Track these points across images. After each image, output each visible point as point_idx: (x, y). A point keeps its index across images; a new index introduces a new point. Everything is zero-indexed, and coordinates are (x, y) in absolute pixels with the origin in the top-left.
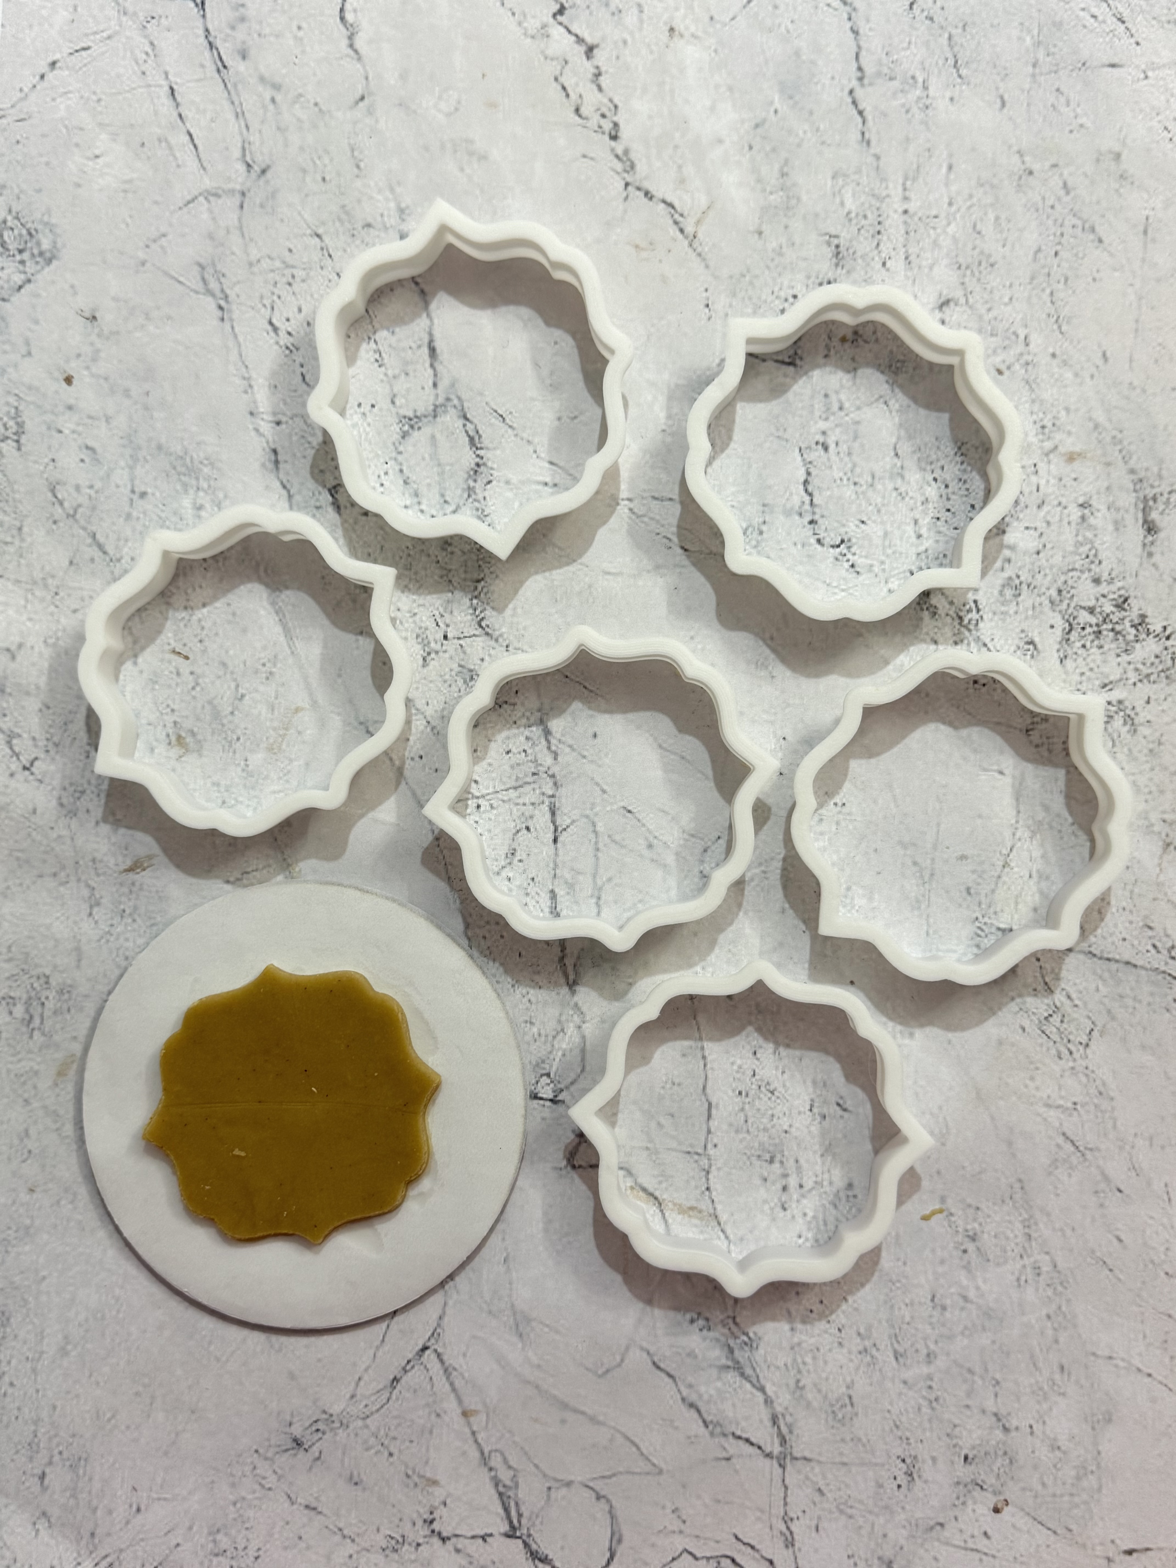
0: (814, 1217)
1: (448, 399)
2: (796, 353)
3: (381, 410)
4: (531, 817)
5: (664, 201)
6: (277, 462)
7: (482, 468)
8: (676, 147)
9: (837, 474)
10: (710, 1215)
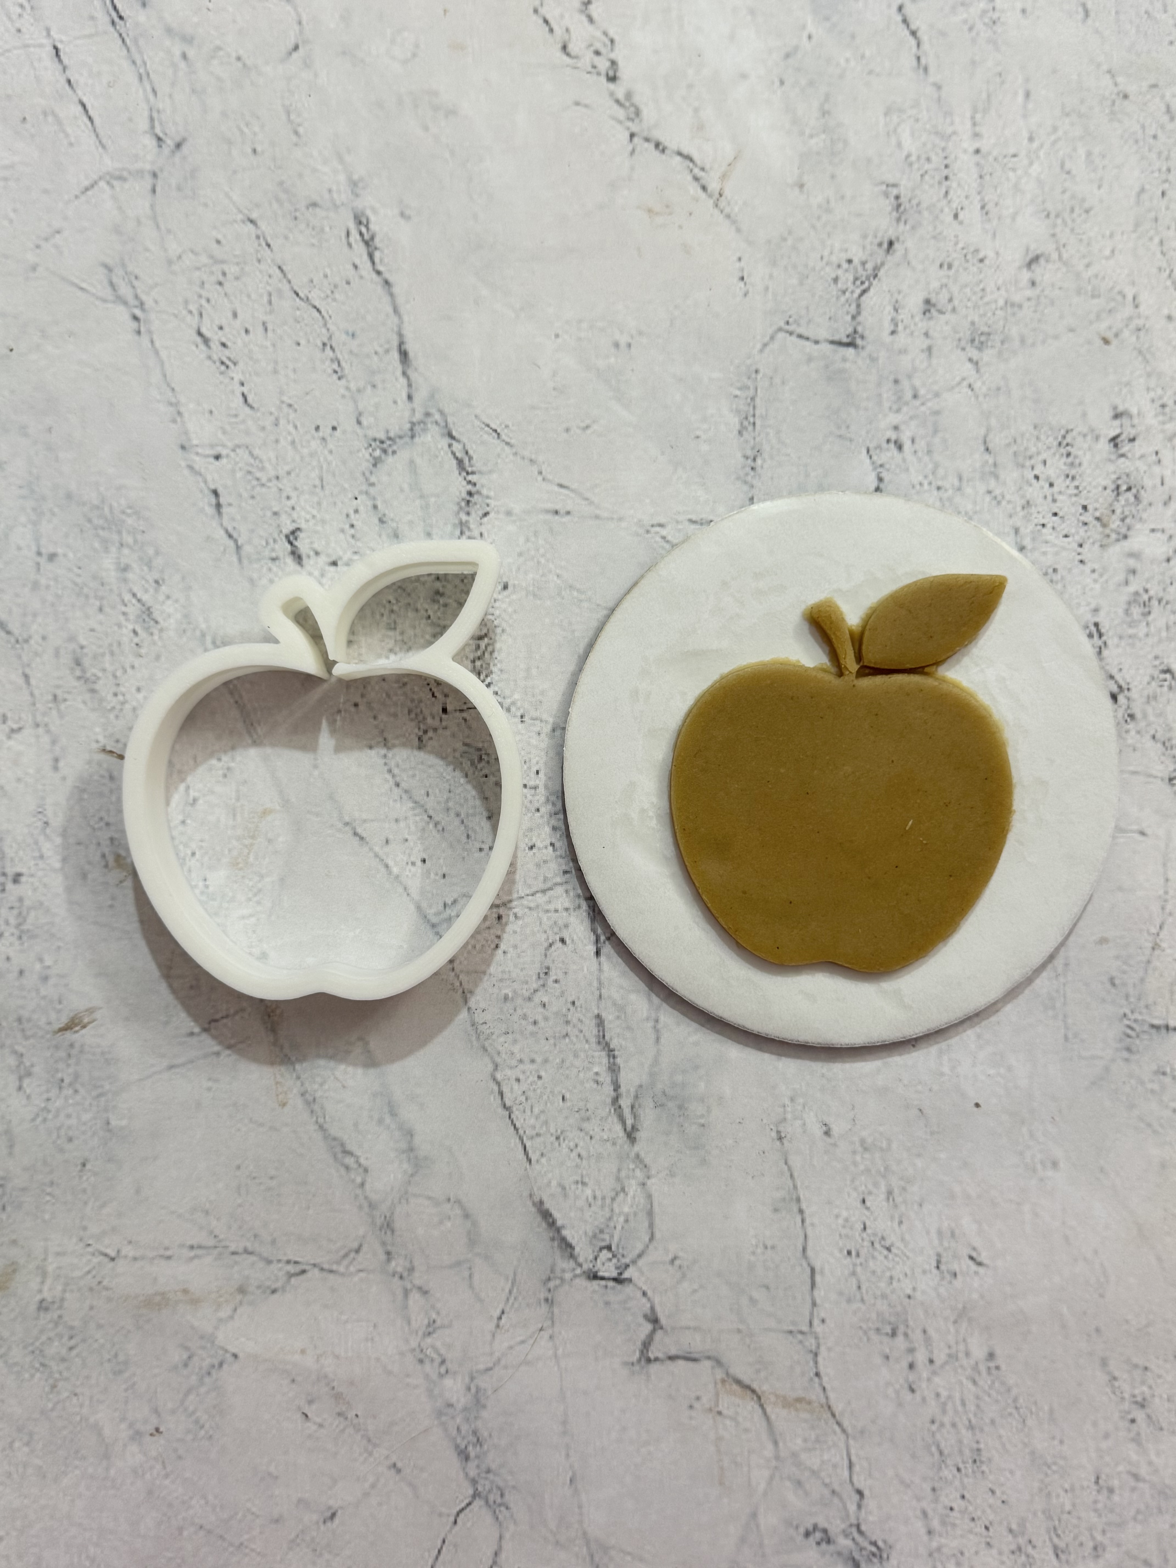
0: (950, 1397)
1: (428, 414)
2: (855, 332)
3: (344, 432)
4: (566, 926)
5: (680, 154)
6: (218, 506)
7: (476, 497)
8: (690, 86)
9: (916, 478)
10: (822, 1406)
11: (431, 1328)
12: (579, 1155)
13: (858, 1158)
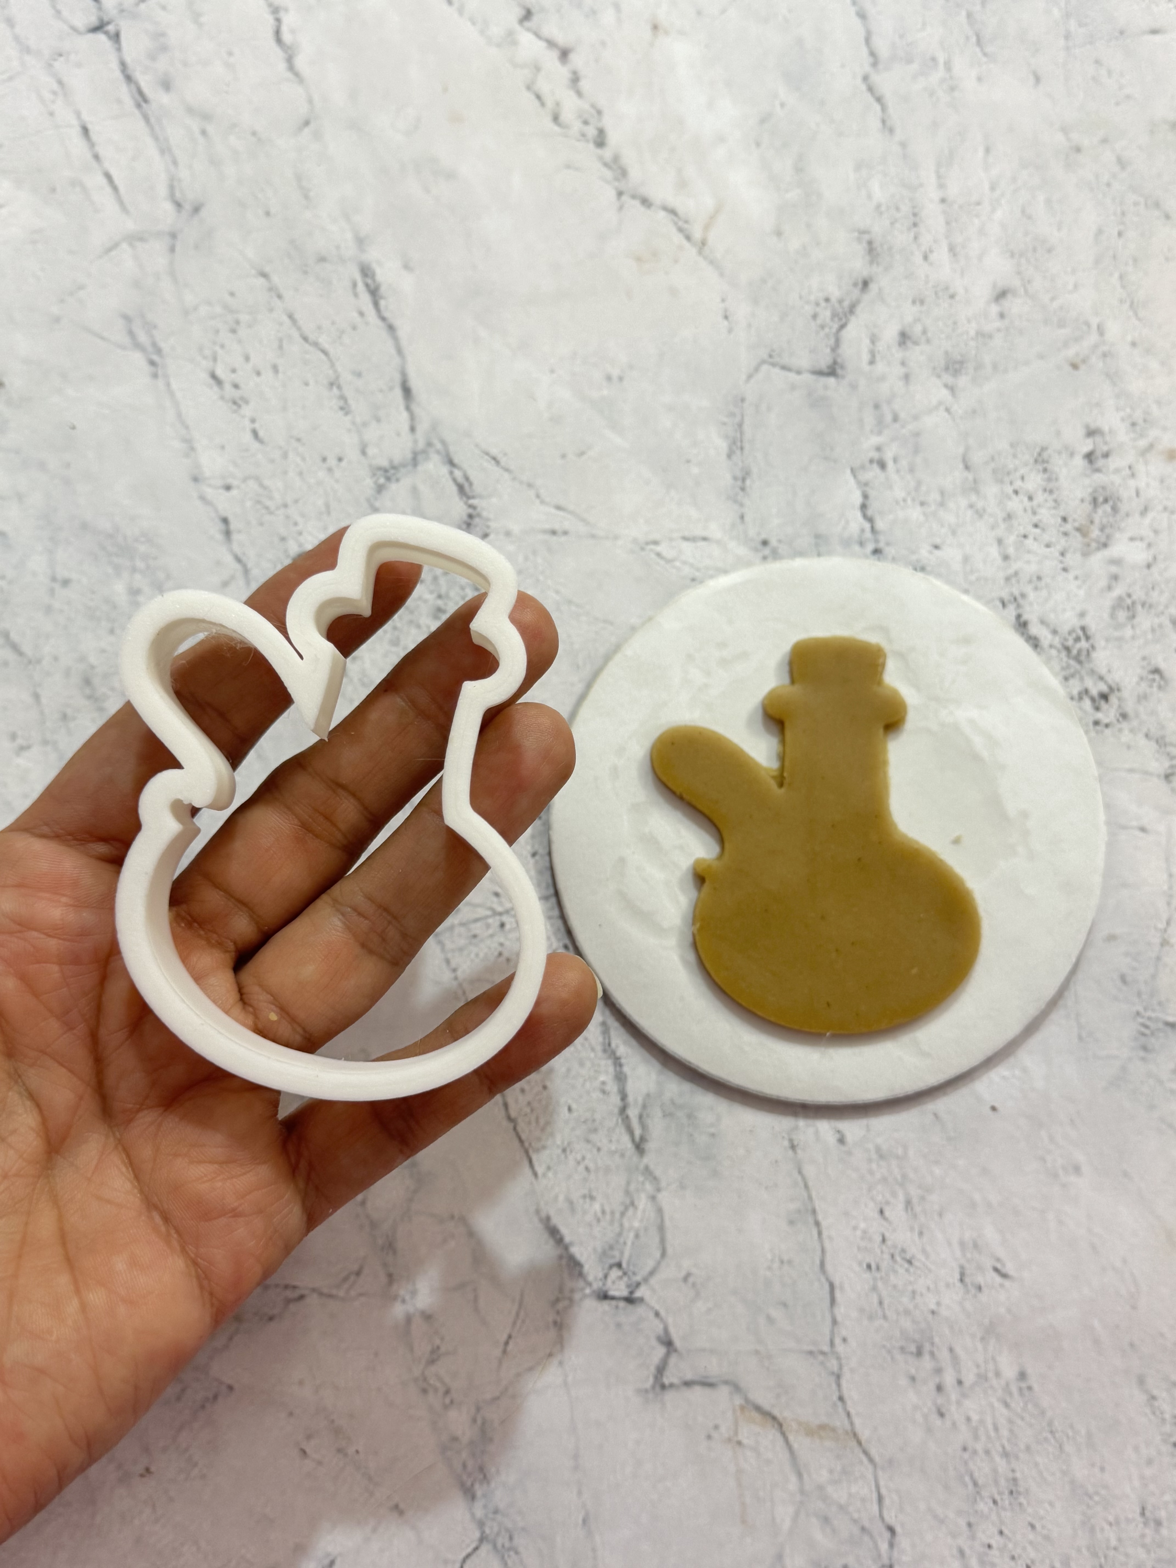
0: (982, 1422)
1: (429, 444)
2: (835, 362)
3: (350, 462)
5: (665, 208)
6: (228, 533)
7: (477, 520)
8: (673, 149)
9: (900, 495)
10: (847, 1433)
11: (434, 1356)
12: (587, 1169)
13: (874, 1166)
